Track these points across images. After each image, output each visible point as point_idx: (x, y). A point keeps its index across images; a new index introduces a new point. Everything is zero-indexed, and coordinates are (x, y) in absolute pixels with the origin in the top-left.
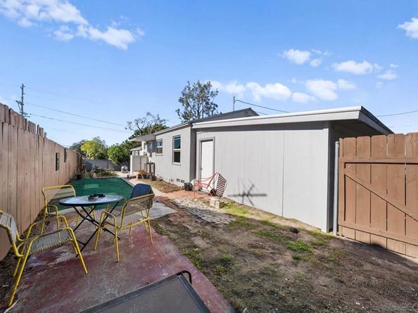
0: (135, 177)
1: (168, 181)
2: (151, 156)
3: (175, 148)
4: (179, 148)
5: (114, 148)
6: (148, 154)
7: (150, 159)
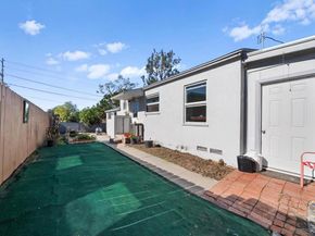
0: (120, 142)
1: (174, 149)
2: (135, 116)
3: (188, 102)
4: (205, 99)
5: (85, 111)
6: (131, 114)
7: (134, 120)
